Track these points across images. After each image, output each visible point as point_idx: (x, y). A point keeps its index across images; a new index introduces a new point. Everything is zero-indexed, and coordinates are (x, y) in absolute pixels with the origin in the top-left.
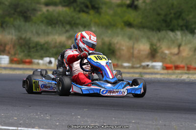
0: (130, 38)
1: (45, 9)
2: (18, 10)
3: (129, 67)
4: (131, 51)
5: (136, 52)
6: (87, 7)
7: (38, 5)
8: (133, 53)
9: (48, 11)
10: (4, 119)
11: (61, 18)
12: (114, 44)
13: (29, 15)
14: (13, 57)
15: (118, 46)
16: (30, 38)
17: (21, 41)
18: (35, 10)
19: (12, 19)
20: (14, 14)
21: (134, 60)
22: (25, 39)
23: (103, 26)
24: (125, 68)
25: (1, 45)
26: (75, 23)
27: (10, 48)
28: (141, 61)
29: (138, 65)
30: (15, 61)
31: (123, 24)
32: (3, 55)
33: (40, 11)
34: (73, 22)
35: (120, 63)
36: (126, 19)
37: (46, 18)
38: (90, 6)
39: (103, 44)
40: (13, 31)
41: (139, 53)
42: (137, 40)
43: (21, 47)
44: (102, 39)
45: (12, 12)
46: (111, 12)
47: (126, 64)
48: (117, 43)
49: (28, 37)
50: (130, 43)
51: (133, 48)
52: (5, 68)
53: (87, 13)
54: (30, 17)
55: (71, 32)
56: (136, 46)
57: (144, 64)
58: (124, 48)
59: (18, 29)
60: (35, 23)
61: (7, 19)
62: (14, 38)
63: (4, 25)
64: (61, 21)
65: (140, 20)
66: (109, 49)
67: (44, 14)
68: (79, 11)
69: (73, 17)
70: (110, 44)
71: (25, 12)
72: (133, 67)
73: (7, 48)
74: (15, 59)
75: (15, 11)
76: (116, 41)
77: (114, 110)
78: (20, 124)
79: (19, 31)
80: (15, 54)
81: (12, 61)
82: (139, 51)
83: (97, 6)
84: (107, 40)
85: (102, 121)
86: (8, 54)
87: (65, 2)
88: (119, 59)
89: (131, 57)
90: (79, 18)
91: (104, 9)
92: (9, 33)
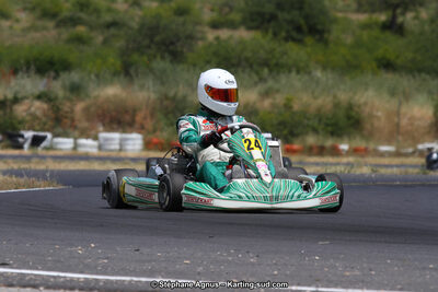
0: (393, 93)
1: (211, 35)
2: (157, 38)
3: (390, 154)
4: (396, 120)
5: (404, 122)
6: (299, 29)
7: (198, 28)
8: (398, 125)
9: (217, 38)
10: (164, 265)
11: (249, 54)
12: (359, 106)
13: (179, 49)
14: (150, 136)
15: (367, 110)
16: (185, 97)
17: (165, 103)
18: (191, 37)
19: (145, 58)
20: (149, 47)
21: (400, 138)
22: (174, 99)
23: (333, 69)
24: (382, 155)
25: (127, 112)
26: (277, 65)
27: (145, 118)
28: (416, 141)
29: (410, 150)
30: (156, 144)
31: (374, 64)
32: (131, 132)
33: (203, 39)
34: (274, 61)
35: (371, 146)
36: (380, 53)
37: (216, 54)
38: (305, 28)
39: (337, 105)
40: (150, 82)
41: (412, 124)
42: (407, 97)
43: (166, 115)
44: (335, 97)
45: (146, 42)
46: (349, 40)
47: (384, 148)
48: (366, 104)
49: (180, 94)
50: (392, 104)
51: (398, 114)
52: (135, 160)
53: (299, 42)
54: (182, 52)
55: (270, 83)
56: (404, 109)
57: (420, 147)
58: (379, 114)
59: (161, 79)
60: (194, 65)
61: (135, 57)
62: (153, 96)
63: (132, 71)
64: (247, 60)
65: (410, 55)
66: (349, 117)
67: (211, 44)
68: (286, 39)
69: (272, 51)
70: (350, 107)
71: (172, 43)
72: (398, 154)
73: (139, 118)
74: (155, 140)
75: (152, 41)
76: (362, 100)
77: (386, 242)
78: (199, 273)
79: (163, 83)
80: (154, 131)
81: (148, 145)
82: (409, 119)
83: (319, 27)
84: (343, 97)
85: (365, 265)
86: (141, 129)
87: (252, 20)
88: (369, 136)
89: (395, 133)
90: (285, 53)
91: (334, 33)
92: (142, 87)
